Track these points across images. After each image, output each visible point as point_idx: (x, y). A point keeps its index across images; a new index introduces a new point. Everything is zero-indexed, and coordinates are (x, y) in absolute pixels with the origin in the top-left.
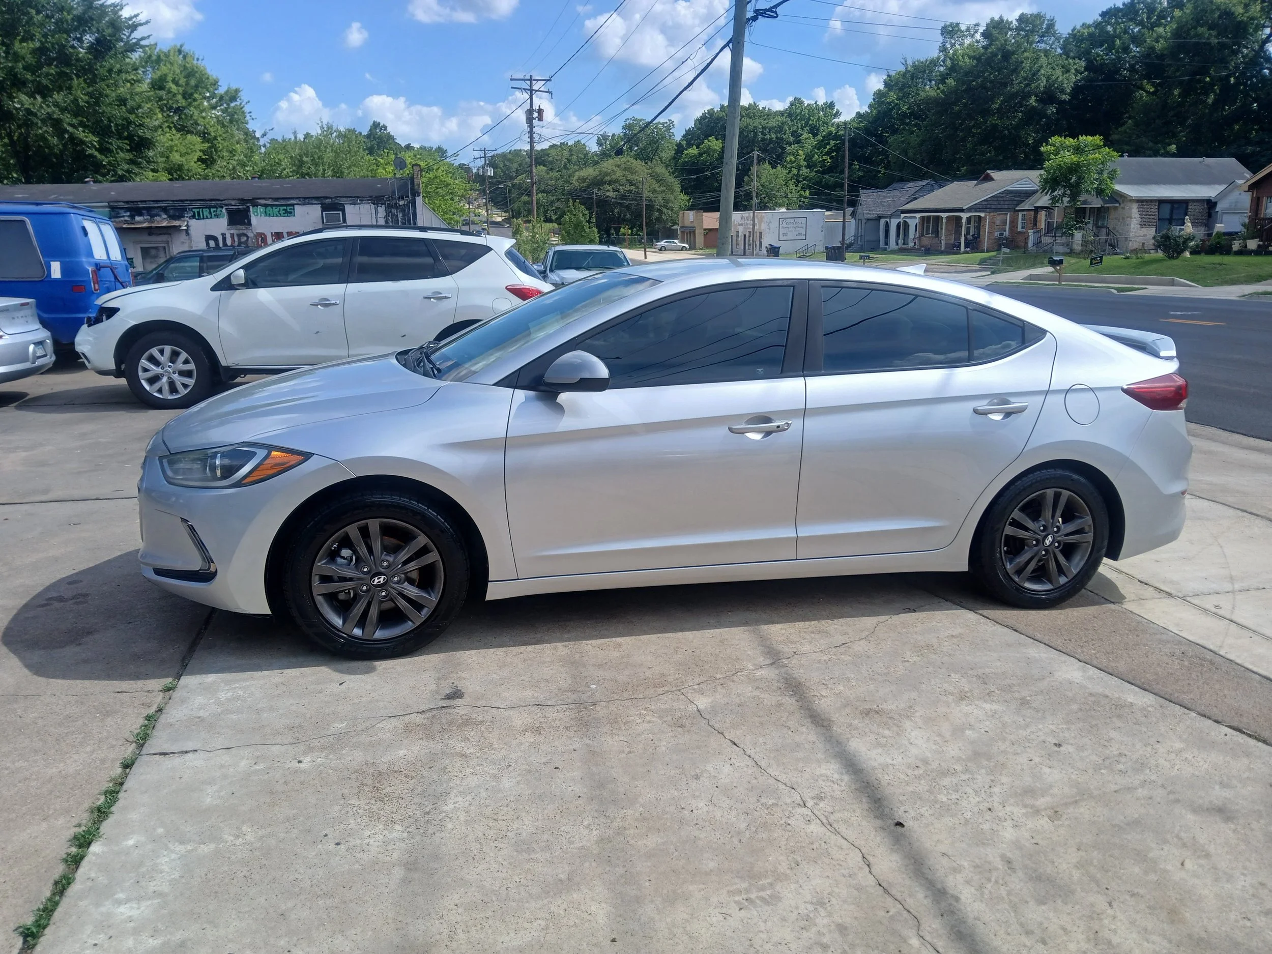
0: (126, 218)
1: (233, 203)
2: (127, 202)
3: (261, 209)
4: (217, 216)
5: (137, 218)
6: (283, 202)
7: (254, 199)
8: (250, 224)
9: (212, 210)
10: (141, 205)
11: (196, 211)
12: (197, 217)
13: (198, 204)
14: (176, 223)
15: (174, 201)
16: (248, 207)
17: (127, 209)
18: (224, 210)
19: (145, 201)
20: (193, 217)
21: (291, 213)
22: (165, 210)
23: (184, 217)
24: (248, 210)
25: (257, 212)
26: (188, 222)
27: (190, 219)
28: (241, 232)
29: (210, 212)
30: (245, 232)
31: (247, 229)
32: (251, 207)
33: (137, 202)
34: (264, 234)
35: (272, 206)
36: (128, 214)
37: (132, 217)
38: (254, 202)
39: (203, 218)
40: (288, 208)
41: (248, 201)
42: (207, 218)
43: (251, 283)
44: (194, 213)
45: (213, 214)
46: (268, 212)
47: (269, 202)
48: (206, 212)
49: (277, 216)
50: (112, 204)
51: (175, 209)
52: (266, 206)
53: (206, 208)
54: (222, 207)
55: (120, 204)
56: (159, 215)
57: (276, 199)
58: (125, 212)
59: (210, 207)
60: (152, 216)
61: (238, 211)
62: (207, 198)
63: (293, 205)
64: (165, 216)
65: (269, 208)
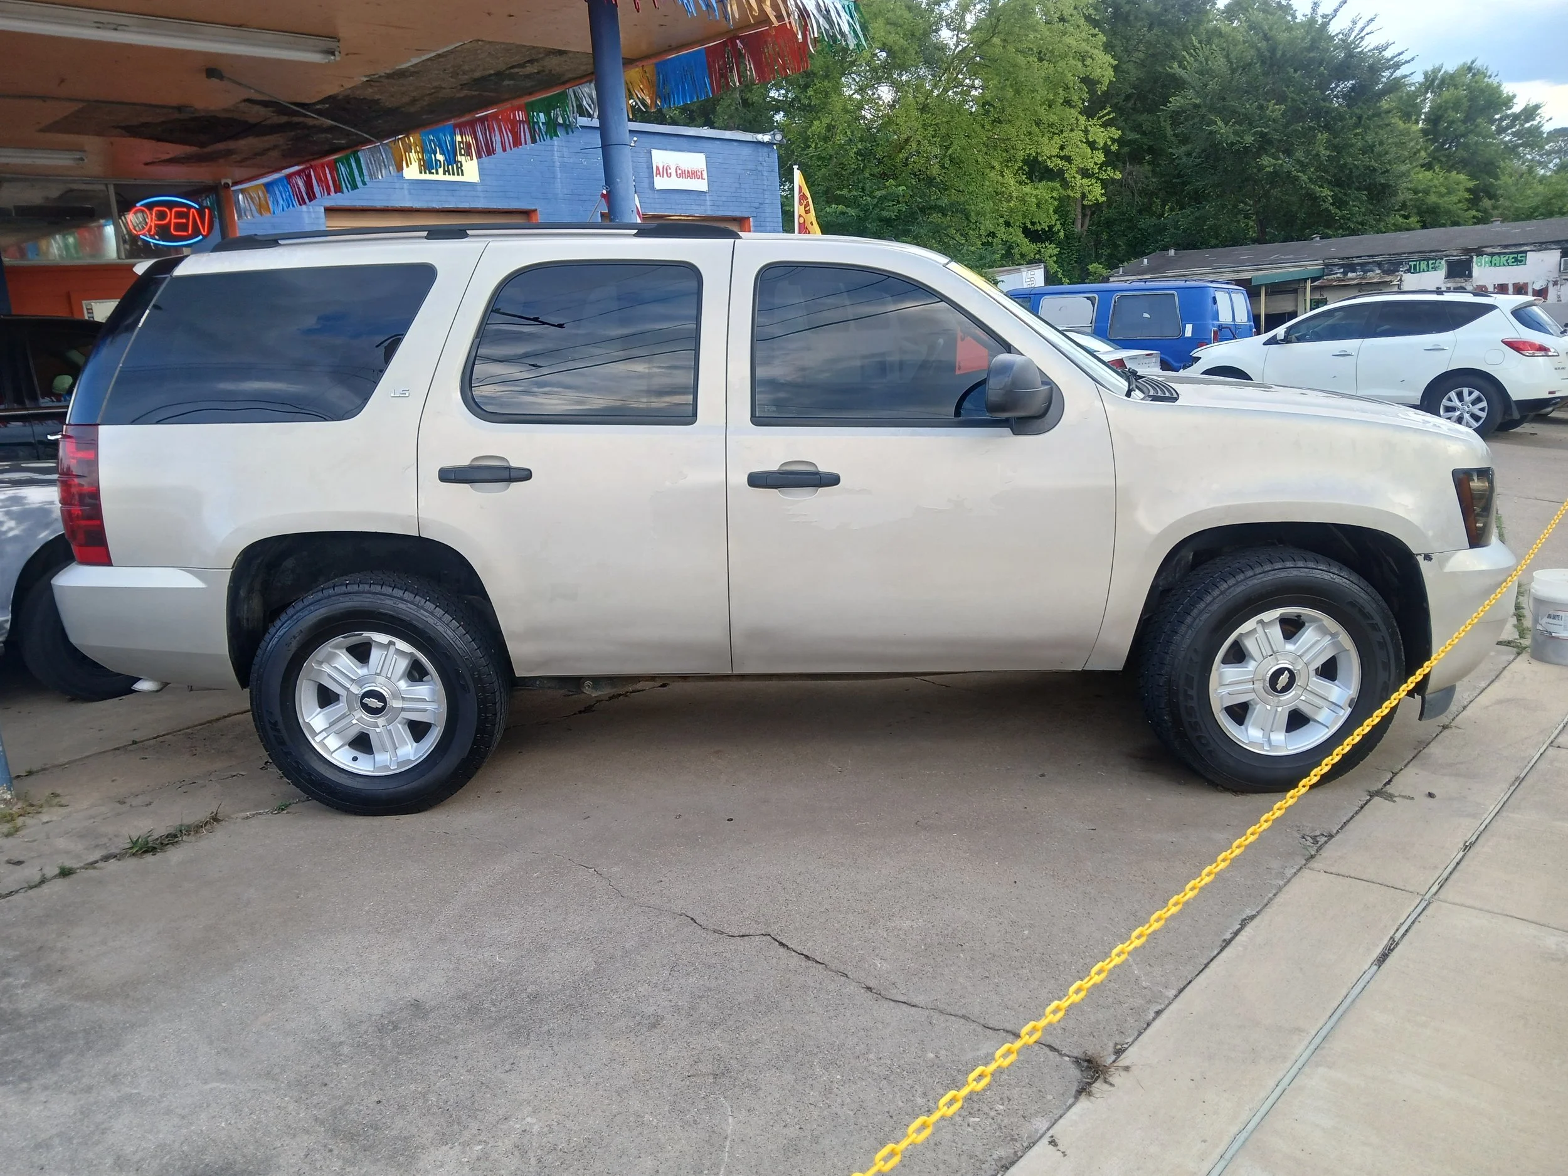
0: (1339, 275)
1: (1455, 253)
2: (1343, 259)
3: (1486, 258)
4: (1435, 269)
5: (1350, 275)
6: (1513, 250)
7: (1479, 247)
8: (1470, 276)
9: (1430, 262)
10: (1356, 261)
11: (1412, 264)
12: (1412, 271)
13: (1416, 256)
14: (1388, 278)
15: (1390, 255)
16: (1472, 257)
17: (1342, 266)
18: (1443, 262)
19: (1361, 257)
20: (1409, 271)
21: (1521, 261)
22: (1379, 265)
23: (1398, 271)
24: (1470, 261)
25: (1481, 262)
26: (1402, 276)
27: (1405, 273)
28: (1459, 285)
29: (1428, 265)
30: (1463, 285)
31: (1466, 281)
32: (1475, 257)
33: (1352, 258)
34: (1485, 286)
35: (1499, 254)
36: (1342, 270)
37: (1345, 273)
38: (1479, 252)
39: (1420, 272)
40: (1520, 255)
41: (1473, 250)
42: (1424, 271)
43: (1287, 340)
44: (1410, 266)
45: (1430, 266)
46: (1493, 262)
47: (1497, 250)
48: (1423, 265)
49: (1504, 265)
50: (1326, 261)
51: (1392, 264)
52: (1492, 255)
53: (1424, 260)
54: (1442, 259)
55: (1335, 260)
56: (1372, 271)
57: (1506, 246)
58: (1339, 269)
59: (1428, 260)
60: (1365, 272)
61: (1460, 262)
62: (1427, 249)
63: (1525, 252)
64: (1378, 271)
65: (1496, 257)
